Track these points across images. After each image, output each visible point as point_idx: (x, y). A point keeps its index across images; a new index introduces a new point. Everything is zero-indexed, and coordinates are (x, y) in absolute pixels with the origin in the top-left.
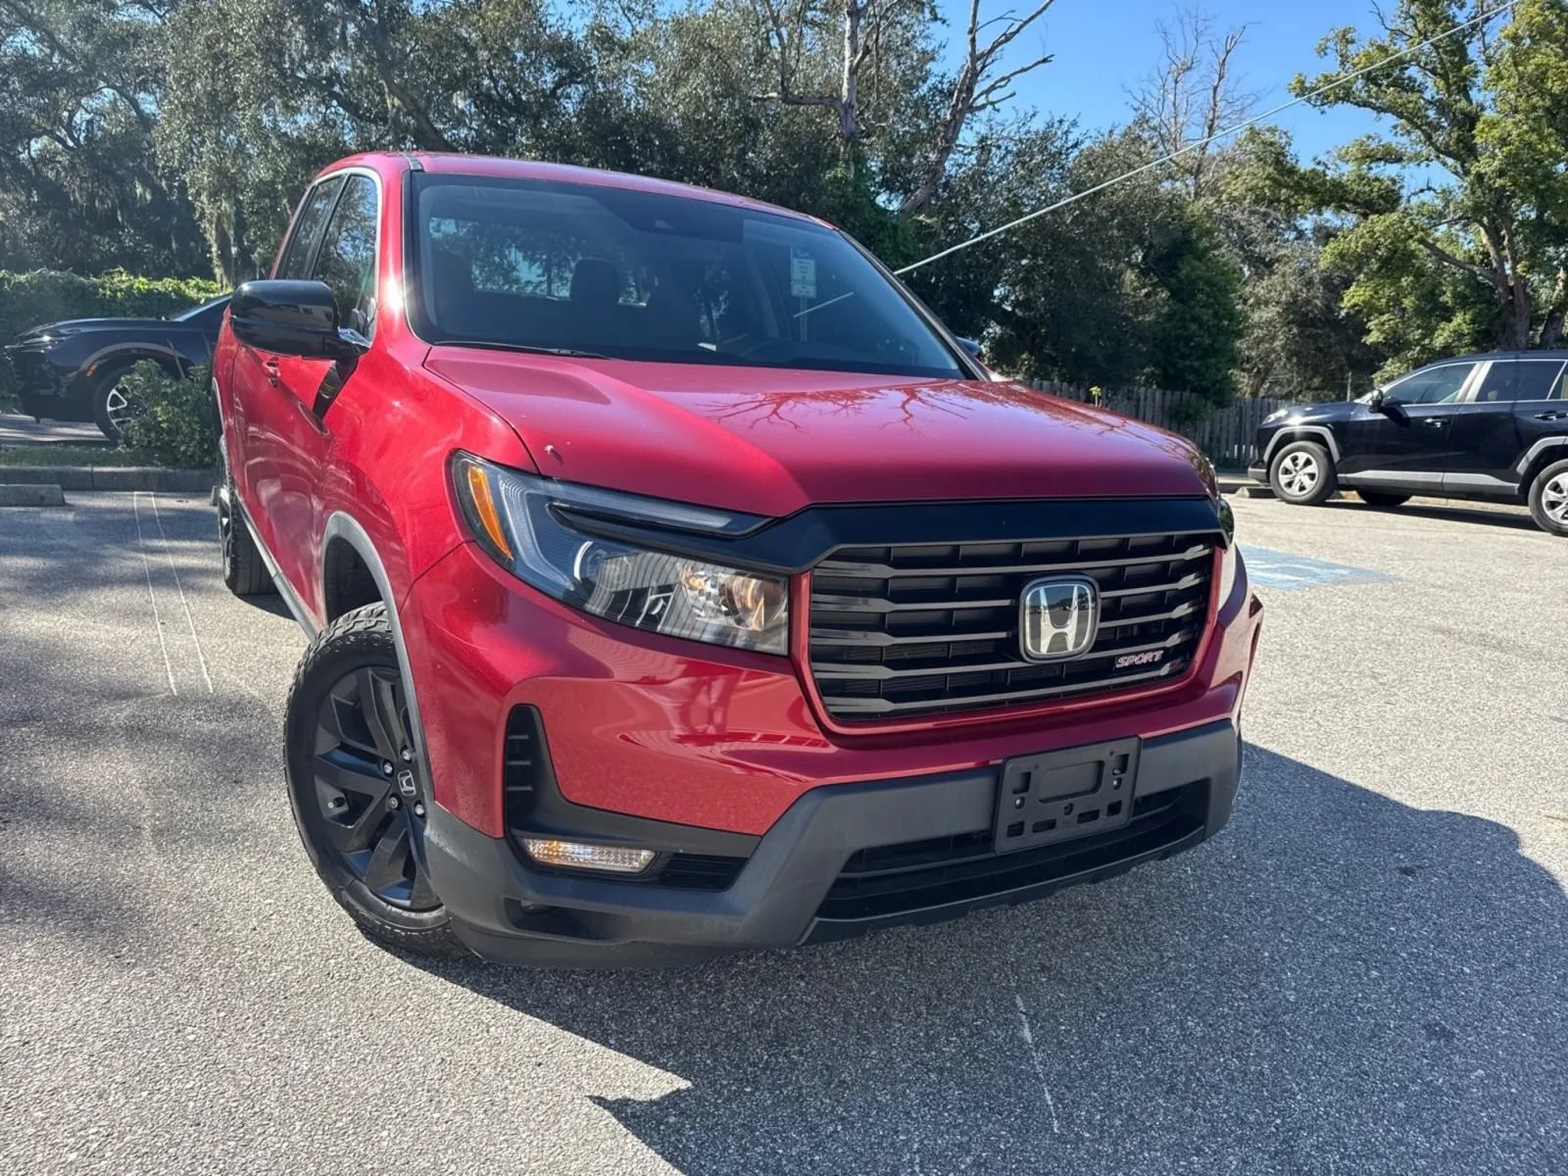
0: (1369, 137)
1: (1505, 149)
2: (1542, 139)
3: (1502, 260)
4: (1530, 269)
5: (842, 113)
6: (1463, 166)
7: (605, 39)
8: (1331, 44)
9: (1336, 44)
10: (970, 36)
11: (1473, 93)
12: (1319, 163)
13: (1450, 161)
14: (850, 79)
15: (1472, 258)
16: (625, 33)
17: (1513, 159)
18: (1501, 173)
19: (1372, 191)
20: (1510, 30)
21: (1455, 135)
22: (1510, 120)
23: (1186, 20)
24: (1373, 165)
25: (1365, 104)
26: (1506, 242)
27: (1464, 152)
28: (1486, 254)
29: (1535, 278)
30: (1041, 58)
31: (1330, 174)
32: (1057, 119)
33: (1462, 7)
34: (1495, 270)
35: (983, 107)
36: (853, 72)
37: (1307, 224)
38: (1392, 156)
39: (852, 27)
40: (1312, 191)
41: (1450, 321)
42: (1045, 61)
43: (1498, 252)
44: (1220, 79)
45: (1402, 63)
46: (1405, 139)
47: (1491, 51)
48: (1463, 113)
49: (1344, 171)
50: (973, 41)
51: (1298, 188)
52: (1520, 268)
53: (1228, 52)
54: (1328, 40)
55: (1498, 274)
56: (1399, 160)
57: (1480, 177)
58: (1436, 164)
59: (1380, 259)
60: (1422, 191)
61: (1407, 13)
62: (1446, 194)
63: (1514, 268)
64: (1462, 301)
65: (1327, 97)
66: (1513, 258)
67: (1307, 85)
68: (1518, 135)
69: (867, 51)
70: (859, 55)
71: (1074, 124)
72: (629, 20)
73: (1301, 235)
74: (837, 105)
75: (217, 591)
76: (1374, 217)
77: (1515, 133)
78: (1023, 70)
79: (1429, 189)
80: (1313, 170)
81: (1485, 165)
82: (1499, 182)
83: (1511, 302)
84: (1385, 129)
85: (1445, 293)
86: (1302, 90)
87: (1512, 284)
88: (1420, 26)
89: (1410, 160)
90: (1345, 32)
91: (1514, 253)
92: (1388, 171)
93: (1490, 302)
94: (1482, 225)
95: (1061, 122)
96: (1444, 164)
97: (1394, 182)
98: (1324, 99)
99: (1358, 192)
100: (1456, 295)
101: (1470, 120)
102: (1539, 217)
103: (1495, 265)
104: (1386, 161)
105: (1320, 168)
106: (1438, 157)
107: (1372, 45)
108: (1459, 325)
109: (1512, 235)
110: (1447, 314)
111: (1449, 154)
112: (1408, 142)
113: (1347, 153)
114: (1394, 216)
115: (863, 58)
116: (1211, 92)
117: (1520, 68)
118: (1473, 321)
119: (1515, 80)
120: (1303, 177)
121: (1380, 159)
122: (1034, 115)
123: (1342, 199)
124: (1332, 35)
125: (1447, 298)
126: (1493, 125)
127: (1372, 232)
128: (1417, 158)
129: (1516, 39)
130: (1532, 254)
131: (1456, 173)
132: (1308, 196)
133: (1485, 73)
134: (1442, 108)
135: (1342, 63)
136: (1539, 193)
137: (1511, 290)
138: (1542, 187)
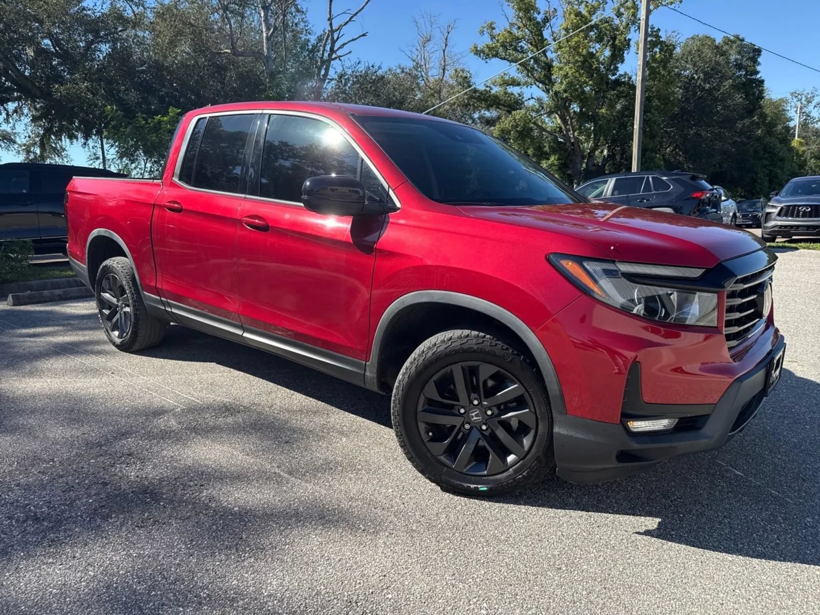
0: (505, 74)
1: (567, 80)
2: (581, 75)
3: (568, 131)
4: (580, 134)
5: (265, 60)
6: (546, 88)
7: (120, 18)
8: (485, 29)
9: (488, 29)
10: (329, 22)
11: (549, 54)
12: (487, 87)
13: (541, 85)
14: (267, 43)
15: (555, 130)
16: (129, 13)
17: (570, 84)
18: (565, 91)
19: (511, 100)
20: (564, 26)
21: (543, 73)
22: (567, 67)
23: (425, 16)
24: (508, 87)
25: (504, 59)
26: (569, 122)
27: (547, 81)
28: (561, 128)
29: (582, 138)
30: (362, 34)
31: (493, 92)
32: (371, 65)
33: (539, 13)
34: (564, 135)
35: (335, 58)
36: (268, 39)
37: (476, 116)
38: (515, 83)
39: (265, 15)
40: (486, 100)
41: (549, 159)
42: (364, 35)
43: (565, 127)
44: (446, 47)
45: (518, 39)
46: (520, 75)
47: (555, 35)
48: (545, 63)
49: (496, 90)
50: (331, 24)
51: (479, 99)
52: (576, 134)
53: (449, 33)
54: (484, 28)
55: (566, 137)
56: (519, 84)
57: (556, 93)
58: (534, 86)
59: (518, 132)
60: (529, 99)
61: (518, 16)
62: (539, 100)
63: (573, 134)
64: (554, 151)
65: (488, 55)
66: (573, 130)
67: (479, 49)
68: (572, 73)
69: (276, 28)
70: (272, 30)
71: (380, 68)
72: (131, 7)
73: (474, 121)
74: (262, 57)
75: (115, 353)
76: (513, 112)
77: (570, 73)
78: (354, 40)
79: (532, 98)
80: (485, 90)
81: (557, 87)
82: (565, 95)
83: (573, 149)
84: (513, 71)
85: (545, 147)
86: (478, 52)
87: (573, 141)
88: (524, 22)
89: (524, 85)
90: (491, 24)
91: (573, 127)
92: (515, 90)
93: (566, 150)
94: (558, 115)
95: (373, 66)
96: (538, 87)
97: (520, 95)
98: (487, 56)
99: (505, 100)
100: (550, 147)
101: (548, 67)
102: (581, 110)
103: (565, 133)
104: (513, 86)
105: (488, 89)
106: (535, 84)
107: (505, 31)
108: (553, 161)
109: (571, 119)
110: (546, 156)
111: (540, 82)
112: (520, 77)
113: (496, 81)
114: (523, 111)
115: (273, 32)
116: (442, 52)
117: (569, 43)
118: (559, 159)
119: (568, 49)
120: (481, 93)
121: (511, 85)
122: (359, 63)
123: (498, 104)
124: (485, 25)
125: (547, 149)
126: (561, 69)
127: (515, 119)
128: (526, 84)
129: (567, 30)
130: (580, 128)
131: (543, 91)
132: (483, 103)
133: (553, 45)
134: (536, 60)
135: (491, 39)
136: (581, 100)
137: (573, 144)
138: (582, 97)
